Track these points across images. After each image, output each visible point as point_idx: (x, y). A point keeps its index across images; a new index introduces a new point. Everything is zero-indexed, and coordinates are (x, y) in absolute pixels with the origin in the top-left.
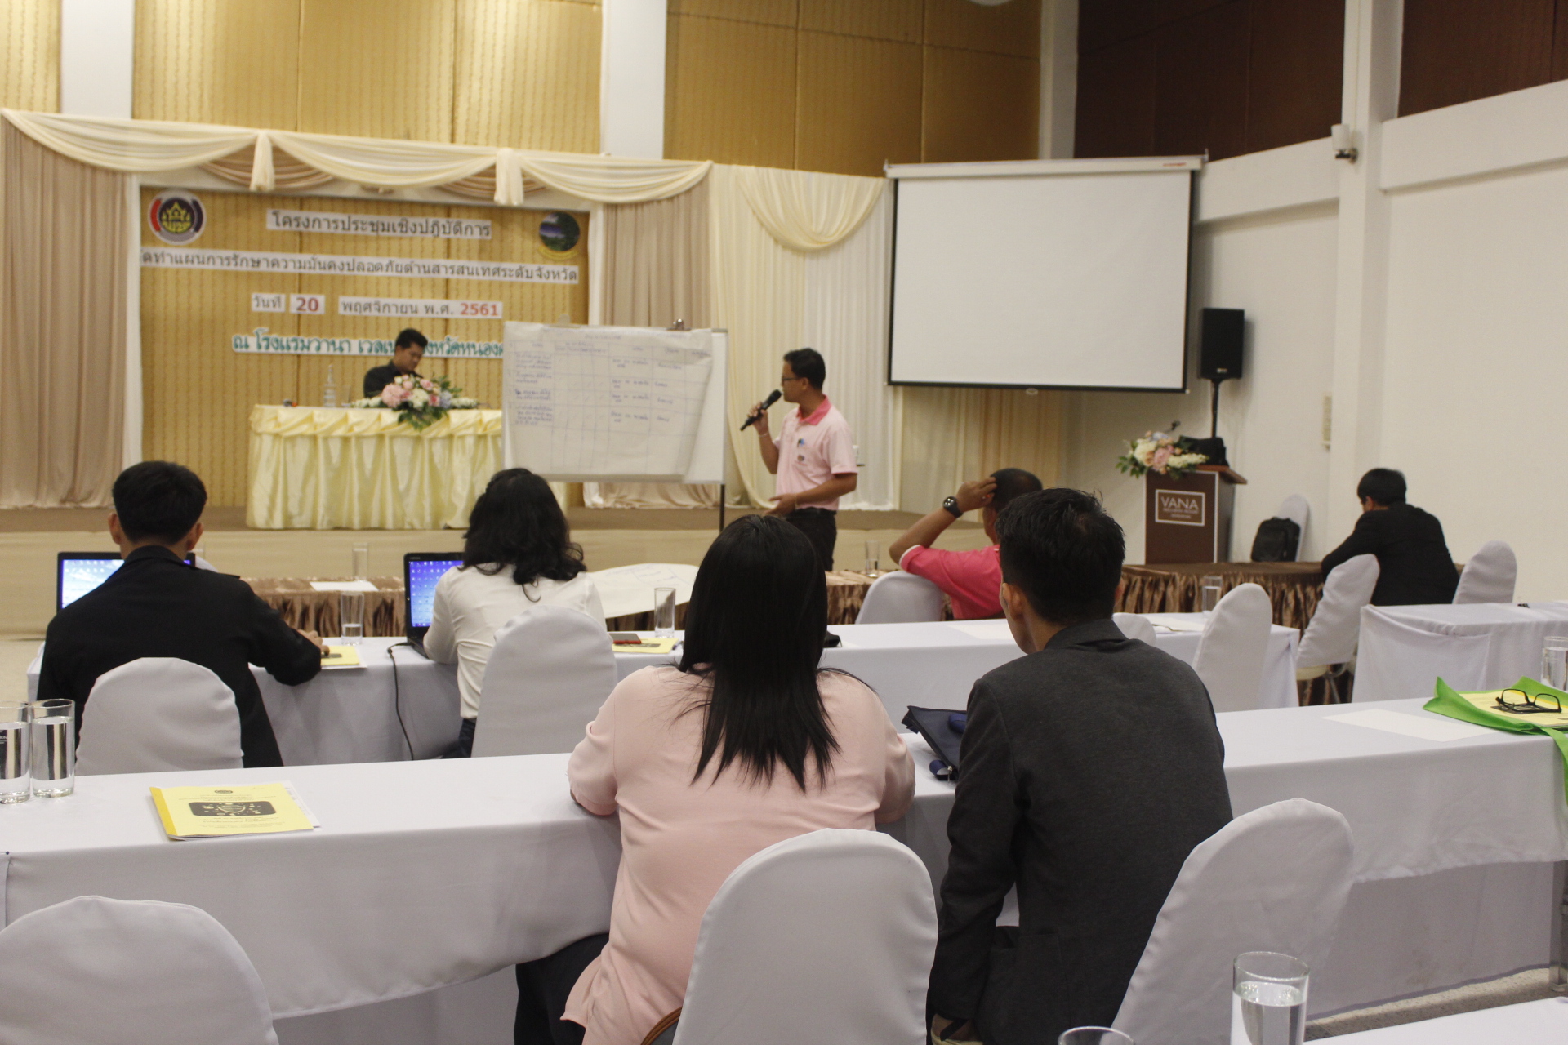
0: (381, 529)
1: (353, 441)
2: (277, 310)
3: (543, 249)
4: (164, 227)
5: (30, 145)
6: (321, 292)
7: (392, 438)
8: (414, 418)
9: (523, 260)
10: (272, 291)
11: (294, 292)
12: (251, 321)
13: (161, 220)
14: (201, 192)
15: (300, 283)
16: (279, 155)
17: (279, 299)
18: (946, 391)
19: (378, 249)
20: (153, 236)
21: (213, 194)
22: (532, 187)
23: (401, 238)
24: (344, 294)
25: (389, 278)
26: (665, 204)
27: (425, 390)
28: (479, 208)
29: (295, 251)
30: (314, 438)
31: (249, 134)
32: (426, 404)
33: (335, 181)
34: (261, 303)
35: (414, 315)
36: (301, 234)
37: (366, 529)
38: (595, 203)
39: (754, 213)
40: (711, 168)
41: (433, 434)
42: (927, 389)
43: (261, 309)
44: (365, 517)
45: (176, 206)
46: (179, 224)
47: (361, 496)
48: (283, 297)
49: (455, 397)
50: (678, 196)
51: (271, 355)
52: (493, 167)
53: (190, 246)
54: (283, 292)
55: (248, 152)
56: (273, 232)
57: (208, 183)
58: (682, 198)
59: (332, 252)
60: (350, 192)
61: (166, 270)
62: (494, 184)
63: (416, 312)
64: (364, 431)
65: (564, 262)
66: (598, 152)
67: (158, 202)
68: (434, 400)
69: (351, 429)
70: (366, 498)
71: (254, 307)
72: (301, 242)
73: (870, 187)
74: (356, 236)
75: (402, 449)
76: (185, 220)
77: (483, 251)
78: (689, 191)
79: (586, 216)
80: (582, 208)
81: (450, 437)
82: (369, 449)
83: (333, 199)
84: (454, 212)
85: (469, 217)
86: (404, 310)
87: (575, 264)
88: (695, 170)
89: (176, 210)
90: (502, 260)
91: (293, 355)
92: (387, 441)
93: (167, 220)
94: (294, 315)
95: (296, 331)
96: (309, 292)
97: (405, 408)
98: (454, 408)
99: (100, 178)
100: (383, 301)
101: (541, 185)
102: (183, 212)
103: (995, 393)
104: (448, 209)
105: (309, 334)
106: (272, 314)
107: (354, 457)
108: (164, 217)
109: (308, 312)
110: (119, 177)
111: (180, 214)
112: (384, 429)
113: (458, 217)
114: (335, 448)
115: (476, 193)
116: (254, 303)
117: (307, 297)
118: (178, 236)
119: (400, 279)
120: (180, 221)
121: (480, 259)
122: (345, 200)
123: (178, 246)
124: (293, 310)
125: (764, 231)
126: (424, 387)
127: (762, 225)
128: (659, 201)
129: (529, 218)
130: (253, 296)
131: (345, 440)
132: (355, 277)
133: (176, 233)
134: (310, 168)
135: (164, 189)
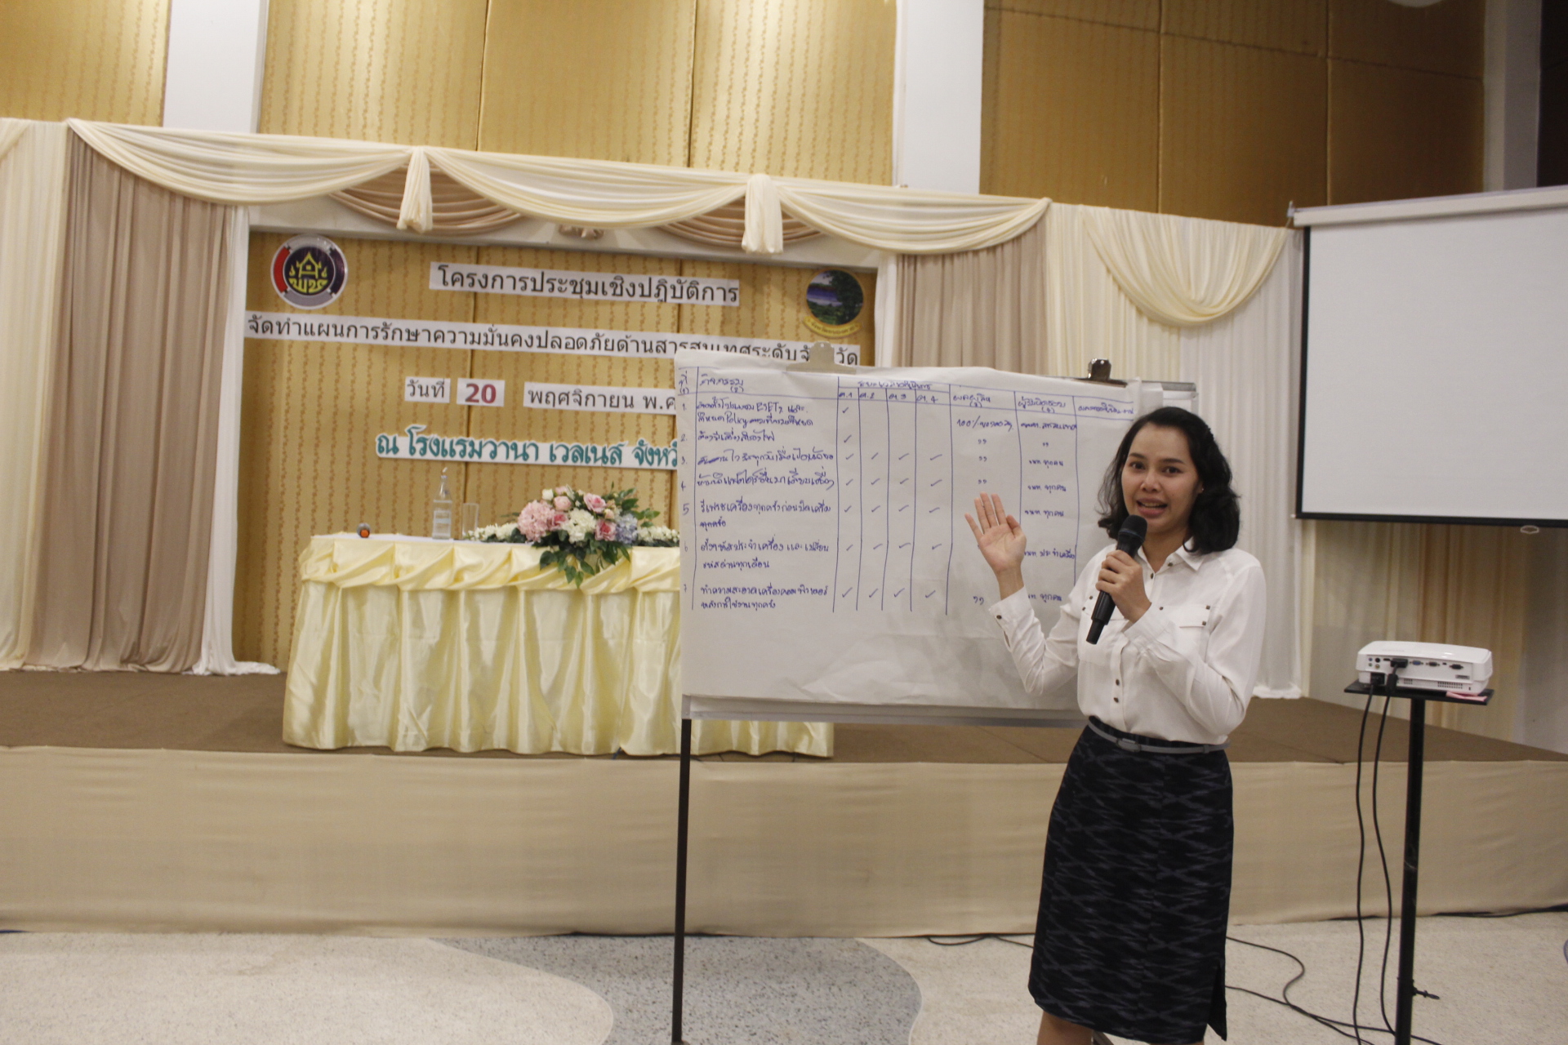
0: (507, 753)
1: (462, 597)
2: (439, 399)
3: (811, 320)
4: (291, 286)
5: (105, 166)
6: (499, 377)
7: (530, 593)
8: (570, 560)
9: (782, 336)
10: (433, 375)
11: (464, 376)
12: (401, 416)
13: (288, 277)
14: (343, 239)
15: (472, 363)
16: (441, 182)
17: (442, 385)
18: (1373, 525)
19: (581, 318)
20: (278, 296)
21: (359, 241)
22: (797, 231)
23: (613, 303)
24: (531, 379)
25: (595, 357)
26: (983, 255)
27: (591, 512)
28: (724, 263)
29: (466, 321)
30: (395, 590)
31: (400, 151)
32: (591, 535)
33: (525, 220)
34: (418, 391)
35: (629, 410)
36: (475, 294)
37: (479, 754)
38: (886, 252)
39: (1108, 271)
40: (1048, 206)
41: (603, 586)
42: (1346, 524)
43: (417, 398)
44: (482, 729)
45: (309, 257)
46: (312, 282)
47: (473, 694)
48: (448, 381)
49: (645, 525)
50: (1002, 245)
51: (428, 461)
52: (740, 203)
53: (325, 311)
54: (448, 376)
55: (398, 177)
56: (438, 293)
57: (350, 225)
58: (1008, 249)
59: (518, 322)
60: (544, 236)
61: (292, 343)
62: (742, 227)
63: (632, 405)
64: (482, 582)
65: (841, 339)
66: (890, 184)
67: (286, 251)
68: (605, 529)
69: (457, 578)
70: (482, 696)
71: (408, 398)
72: (476, 307)
73: (1270, 239)
74: (550, 299)
75: (550, 613)
76: (320, 277)
77: (729, 324)
78: (1017, 239)
79: (872, 275)
80: (866, 263)
81: (632, 592)
82: (491, 610)
83: (521, 248)
84: (687, 269)
85: (709, 276)
86: (615, 403)
87: (856, 343)
88: (1024, 211)
89: (309, 263)
90: (753, 335)
91: (459, 463)
92: (522, 596)
93: (296, 277)
94: (462, 407)
95: (464, 429)
96: (484, 376)
97: (555, 544)
98: (642, 543)
99: (195, 211)
100: (586, 390)
101: (812, 229)
102: (318, 266)
103: (1440, 529)
104: (680, 264)
105: (482, 434)
106: (431, 406)
107: (464, 625)
108: (293, 273)
109: (482, 403)
110: (220, 211)
111: (313, 269)
112: (515, 578)
113: (694, 275)
114: (432, 607)
115: (716, 239)
116: (409, 390)
117: (481, 383)
118: (309, 298)
119: (610, 358)
120: (313, 277)
121: (723, 333)
122: (537, 249)
123: (309, 312)
124: (461, 401)
125: (1123, 297)
126: (590, 507)
127: (1120, 288)
128: (976, 252)
129: (792, 279)
130: (407, 381)
131: (450, 596)
132: (548, 355)
133: (308, 294)
134: (490, 203)
135: (294, 234)
